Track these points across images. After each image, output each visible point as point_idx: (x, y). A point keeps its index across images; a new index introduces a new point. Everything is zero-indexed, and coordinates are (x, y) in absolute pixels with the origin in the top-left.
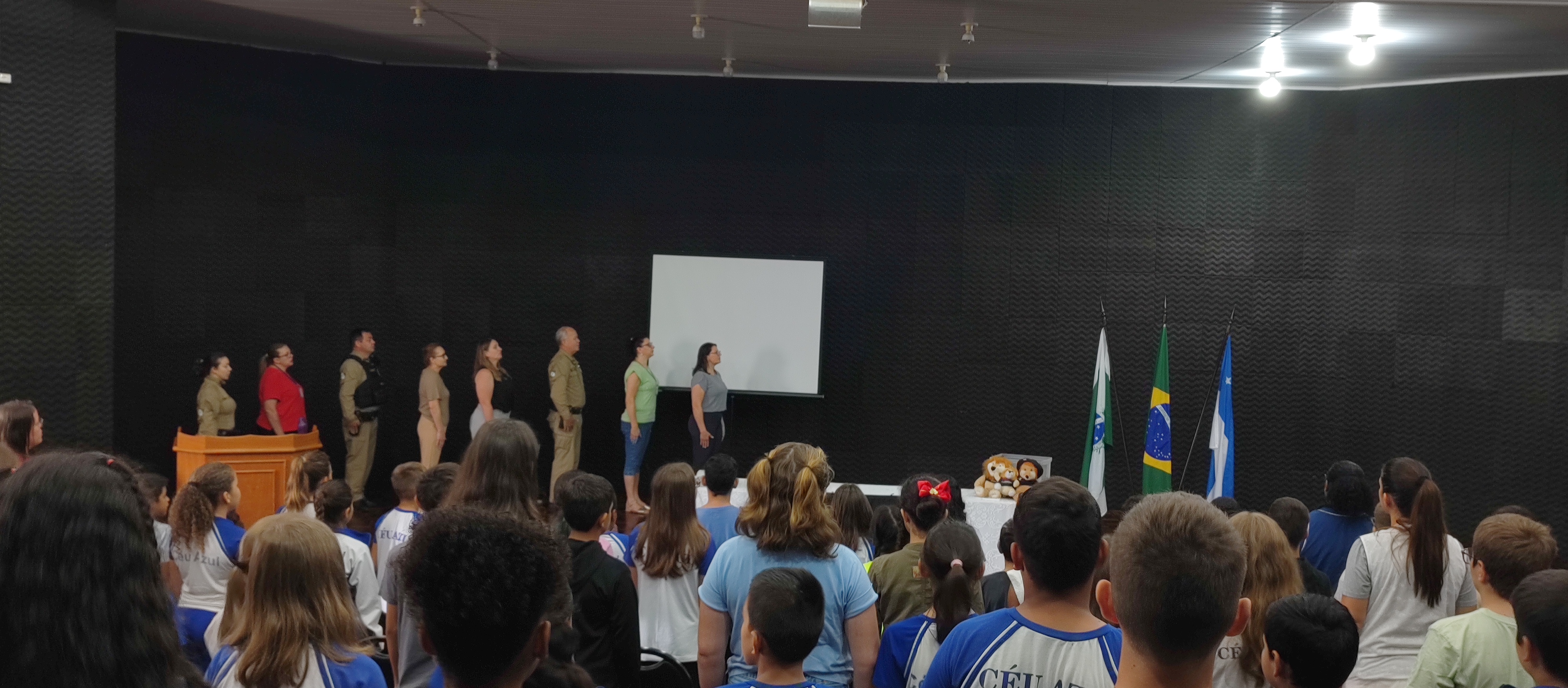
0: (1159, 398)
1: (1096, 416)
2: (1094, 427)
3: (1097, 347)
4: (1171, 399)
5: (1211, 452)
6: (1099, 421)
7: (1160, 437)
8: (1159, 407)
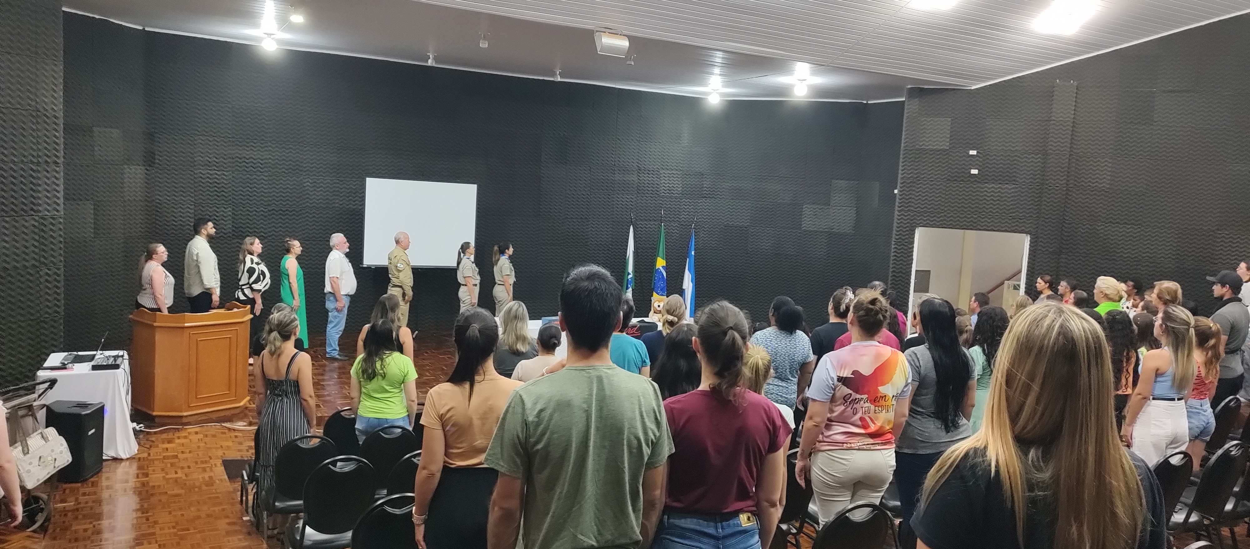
0: (661, 263)
1: (629, 274)
2: (628, 280)
3: (628, 236)
4: (667, 262)
5: (684, 290)
6: (630, 276)
7: (662, 284)
8: (661, 268)
